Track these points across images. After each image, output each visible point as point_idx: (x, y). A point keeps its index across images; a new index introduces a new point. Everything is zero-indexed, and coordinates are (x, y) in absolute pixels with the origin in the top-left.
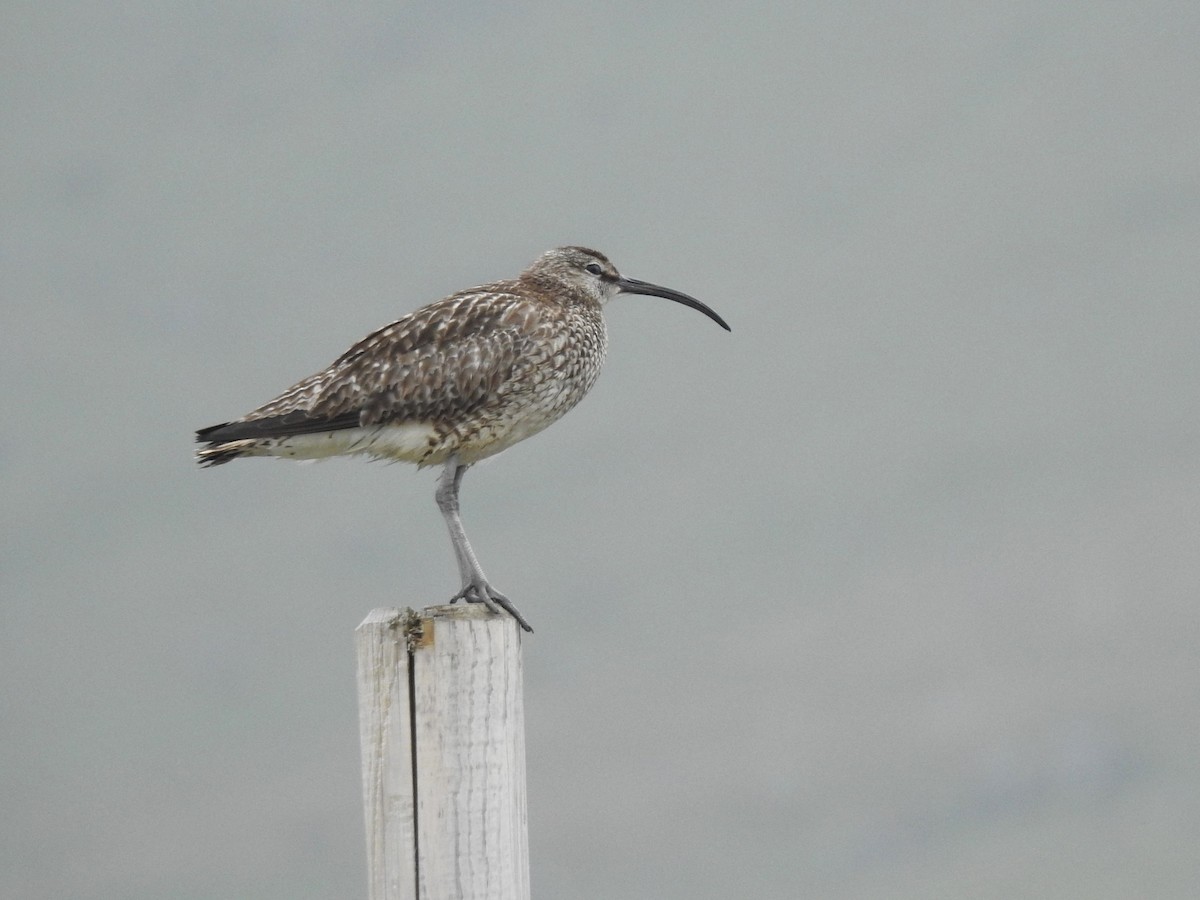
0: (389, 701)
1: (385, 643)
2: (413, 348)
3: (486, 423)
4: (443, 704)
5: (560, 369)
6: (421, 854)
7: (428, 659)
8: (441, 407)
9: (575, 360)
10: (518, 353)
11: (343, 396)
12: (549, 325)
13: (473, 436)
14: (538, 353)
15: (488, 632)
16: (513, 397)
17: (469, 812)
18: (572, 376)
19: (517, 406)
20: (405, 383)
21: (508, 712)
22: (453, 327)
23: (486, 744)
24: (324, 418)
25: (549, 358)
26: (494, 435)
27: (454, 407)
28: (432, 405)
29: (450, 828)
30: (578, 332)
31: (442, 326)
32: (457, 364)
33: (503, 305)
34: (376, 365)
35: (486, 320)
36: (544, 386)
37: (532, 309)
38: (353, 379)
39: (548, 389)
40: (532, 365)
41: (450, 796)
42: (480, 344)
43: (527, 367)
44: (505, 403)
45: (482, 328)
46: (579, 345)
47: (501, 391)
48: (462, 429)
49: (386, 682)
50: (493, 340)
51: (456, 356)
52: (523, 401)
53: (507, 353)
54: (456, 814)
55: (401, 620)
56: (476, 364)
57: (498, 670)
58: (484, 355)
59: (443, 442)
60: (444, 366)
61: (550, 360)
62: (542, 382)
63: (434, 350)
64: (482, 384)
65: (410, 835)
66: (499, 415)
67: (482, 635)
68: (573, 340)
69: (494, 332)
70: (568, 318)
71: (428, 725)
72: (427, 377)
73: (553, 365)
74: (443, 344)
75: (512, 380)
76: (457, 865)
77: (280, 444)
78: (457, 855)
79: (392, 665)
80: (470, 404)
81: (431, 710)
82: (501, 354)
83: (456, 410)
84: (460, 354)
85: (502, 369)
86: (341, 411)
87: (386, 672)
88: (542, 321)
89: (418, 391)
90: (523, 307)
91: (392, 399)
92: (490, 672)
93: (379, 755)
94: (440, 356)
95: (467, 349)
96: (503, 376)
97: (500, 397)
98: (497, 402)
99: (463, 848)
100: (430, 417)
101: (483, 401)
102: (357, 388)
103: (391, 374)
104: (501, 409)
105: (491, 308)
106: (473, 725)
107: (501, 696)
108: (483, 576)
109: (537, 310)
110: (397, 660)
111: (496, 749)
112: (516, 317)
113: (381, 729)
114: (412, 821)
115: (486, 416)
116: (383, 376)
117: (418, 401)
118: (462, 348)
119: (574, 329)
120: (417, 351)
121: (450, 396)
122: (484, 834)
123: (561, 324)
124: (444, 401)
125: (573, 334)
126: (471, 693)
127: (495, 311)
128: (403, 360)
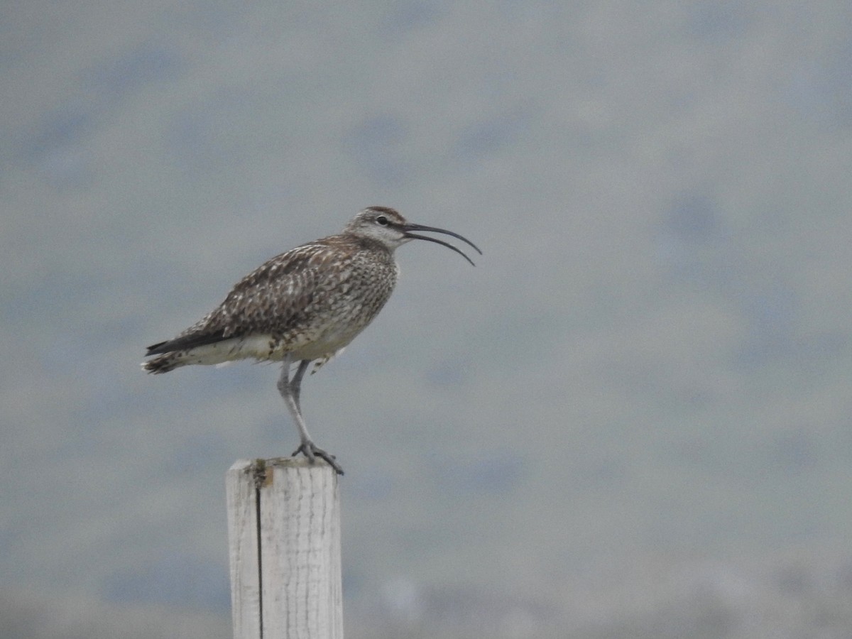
0: (244, 523)
1: (242, 483)
2: (256, 283)
3: (301, 331)
4: (279, 524)
5: (348, 293)
6: (265, 626)
7: (269, 494)
8: (271, 323)
9: (356, 288)
10: (316, 284)
11: (218, 319)
12: (338, 264)
13: (293, 340)
14: (329, 283)
15: (311, 476)
16: (316, 314)
17: (297, 598)
18: (357, 298)
19: (320, 320)
20: (249, 307)
21: (326, 530)
22: (279, 268)
23: (309, 552)
24: (208, 334)
25: (337, 286)
26: (308, 339)
27: (278, 321)
28: (266, 321)
29: (284, 609)
30: (359, 268)
31: (274, 268)
32: (278, 293)
33: (313, 252)
34: (236, 297)
35: (300, 262)
36: (338, 306)
37: (330, 253)
38: (224, 307)
39: (342, 307)
40: (326, 292)
41: (284, 587)
42: (295, 278)
43: (322, 293)
44: (311, 318)
45: (297, 268)
46: (360, 277)
47: (306, 310)
48: (287, 336)
49: (242, 509)
50: (302, 277)
51: (278, 287)
52: (324, 316)
53: (310, 284)
54: (287, 599)
55: (251, 468)
56: (290, 291)
57: (319, 501)
58: (296, 285)
59: (278, 345)
60: (271, 294)
61: (339, 288)
62: (335, 303)
63: (267, 284)
64: (294, 305)
65: (257, 613)
66: (309, 326)
67: (306, 479)
68: (355, 274)
69: (305, 270)
70: (354, 259)
71: (269, 539)
72: (261, 302)
73: (341, 291)
74: (273, 280)
75: (314, 302)
76: (288, 633)
77: (187, 354)
78: (288, 626)
79: (246, 498)
80: (287, 319)
81: (271, 528)
82: (306, 285)
83: (279, 324)
84: (282, 285)
85: (306, 294)
86: (216, 329)
87: (243, 503)
88: (334, 261)
89: (256, 312)
90: (325, 252)
91: (242, 318)
92: (312, 503)
93: (238, 559)
94: (270, 288)
95: (285, 283)
96: (307, 299)
97: (308, 315)
98: (305, 318)
99: (292, 623)
100: (266, 329)
101: (295, 316)
102: (225, 313)
103: (243, 301)
104: (309, 322)
105: (305, 254)
106: (300, 539)
107: (320, 519)
108: (309, 437)
109: (333, 254)
110: (249, 494)
111: (316, 556)
112: (318, 260)
113: (239, 542)
114: (258, 604)
115: (300, 326)
116: (238, 304)
117: (257, 319)
118: (283, 282)
119: (356, 266)
120: (258, 286)
121: (276, 314)
122: (307, 612)
123: (348, 262)
124: (272, 318)
125: (355, 270)
126: (299, 517)
127: (306, 256)
128: (250, 292)
